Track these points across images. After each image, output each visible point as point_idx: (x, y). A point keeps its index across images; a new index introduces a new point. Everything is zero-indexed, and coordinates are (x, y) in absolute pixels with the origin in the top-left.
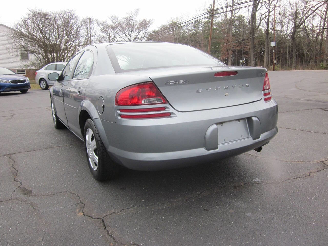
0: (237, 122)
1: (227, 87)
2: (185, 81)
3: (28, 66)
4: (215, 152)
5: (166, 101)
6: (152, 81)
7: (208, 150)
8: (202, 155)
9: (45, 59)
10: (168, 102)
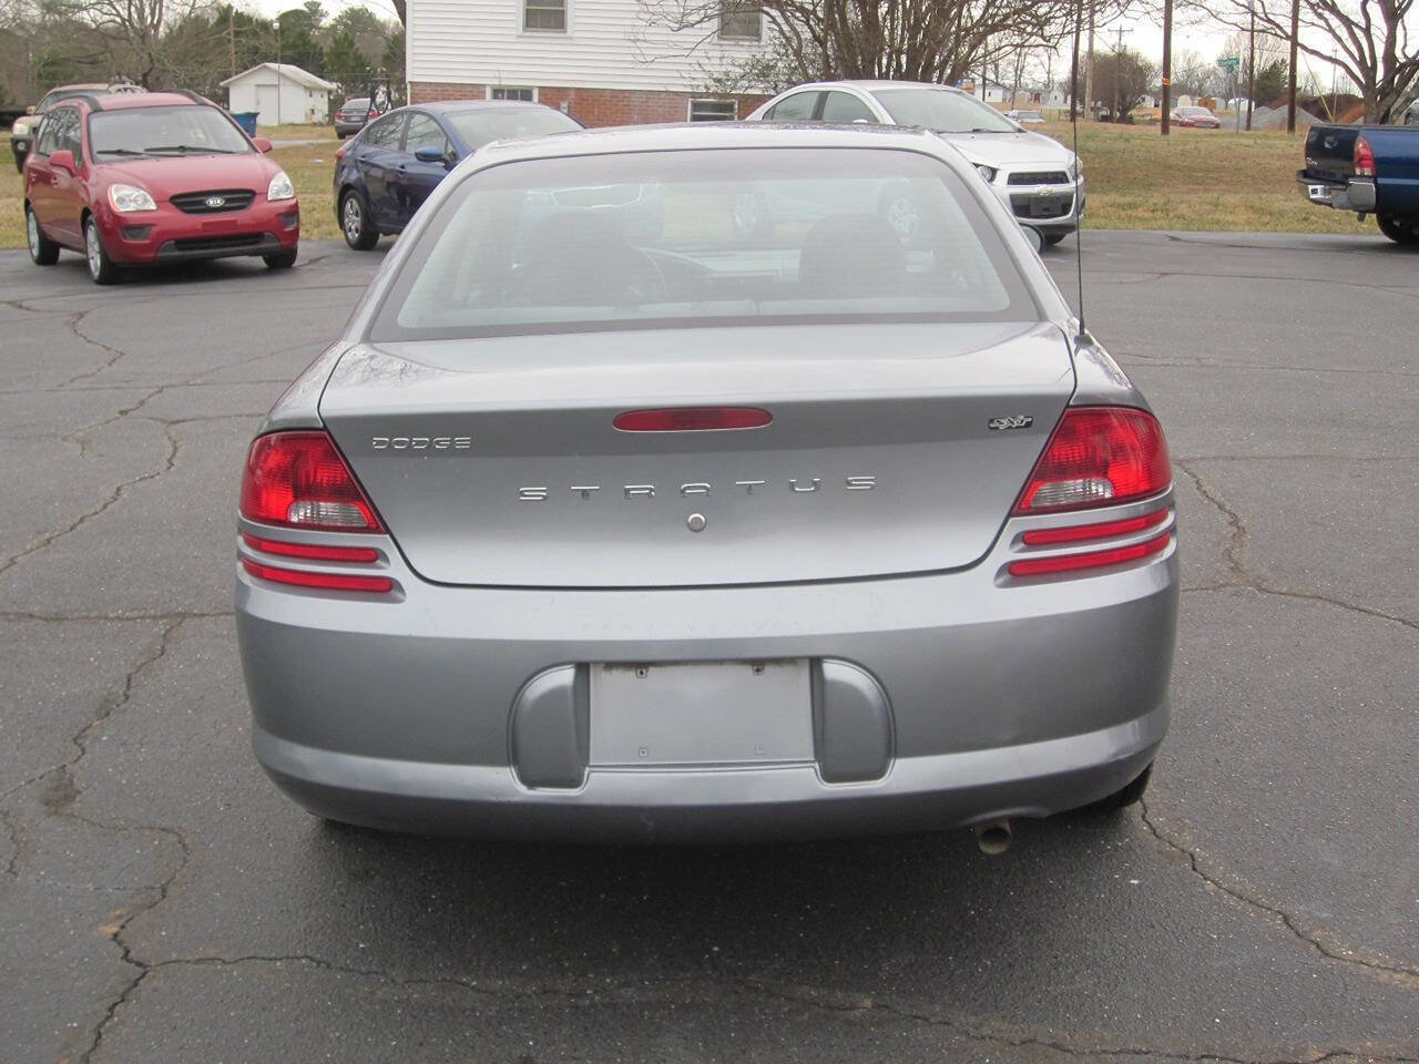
0: (748, 671)
1: (705, 488)
2: (463, 442)
3: (736, 81)
4: (557, 801)
5: (378, 525)
6: (325, 428)
7: (530, 783)
8: (493, 799)
9: (823, 44)
10: (388, 531)
